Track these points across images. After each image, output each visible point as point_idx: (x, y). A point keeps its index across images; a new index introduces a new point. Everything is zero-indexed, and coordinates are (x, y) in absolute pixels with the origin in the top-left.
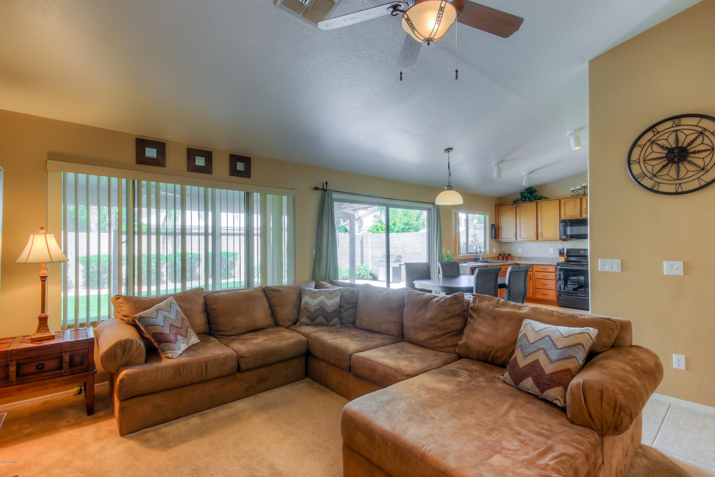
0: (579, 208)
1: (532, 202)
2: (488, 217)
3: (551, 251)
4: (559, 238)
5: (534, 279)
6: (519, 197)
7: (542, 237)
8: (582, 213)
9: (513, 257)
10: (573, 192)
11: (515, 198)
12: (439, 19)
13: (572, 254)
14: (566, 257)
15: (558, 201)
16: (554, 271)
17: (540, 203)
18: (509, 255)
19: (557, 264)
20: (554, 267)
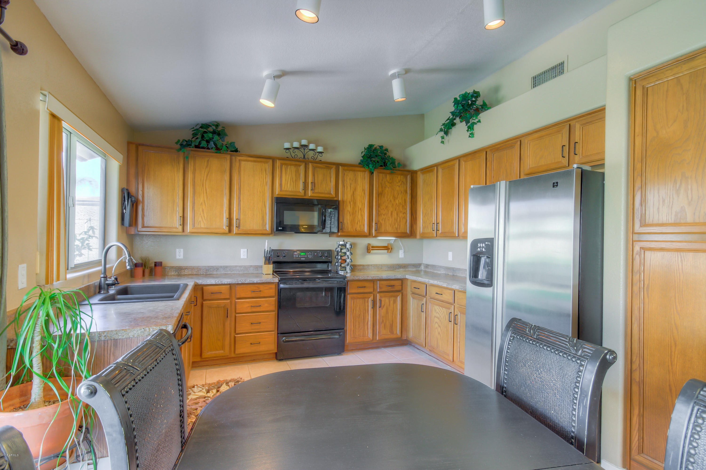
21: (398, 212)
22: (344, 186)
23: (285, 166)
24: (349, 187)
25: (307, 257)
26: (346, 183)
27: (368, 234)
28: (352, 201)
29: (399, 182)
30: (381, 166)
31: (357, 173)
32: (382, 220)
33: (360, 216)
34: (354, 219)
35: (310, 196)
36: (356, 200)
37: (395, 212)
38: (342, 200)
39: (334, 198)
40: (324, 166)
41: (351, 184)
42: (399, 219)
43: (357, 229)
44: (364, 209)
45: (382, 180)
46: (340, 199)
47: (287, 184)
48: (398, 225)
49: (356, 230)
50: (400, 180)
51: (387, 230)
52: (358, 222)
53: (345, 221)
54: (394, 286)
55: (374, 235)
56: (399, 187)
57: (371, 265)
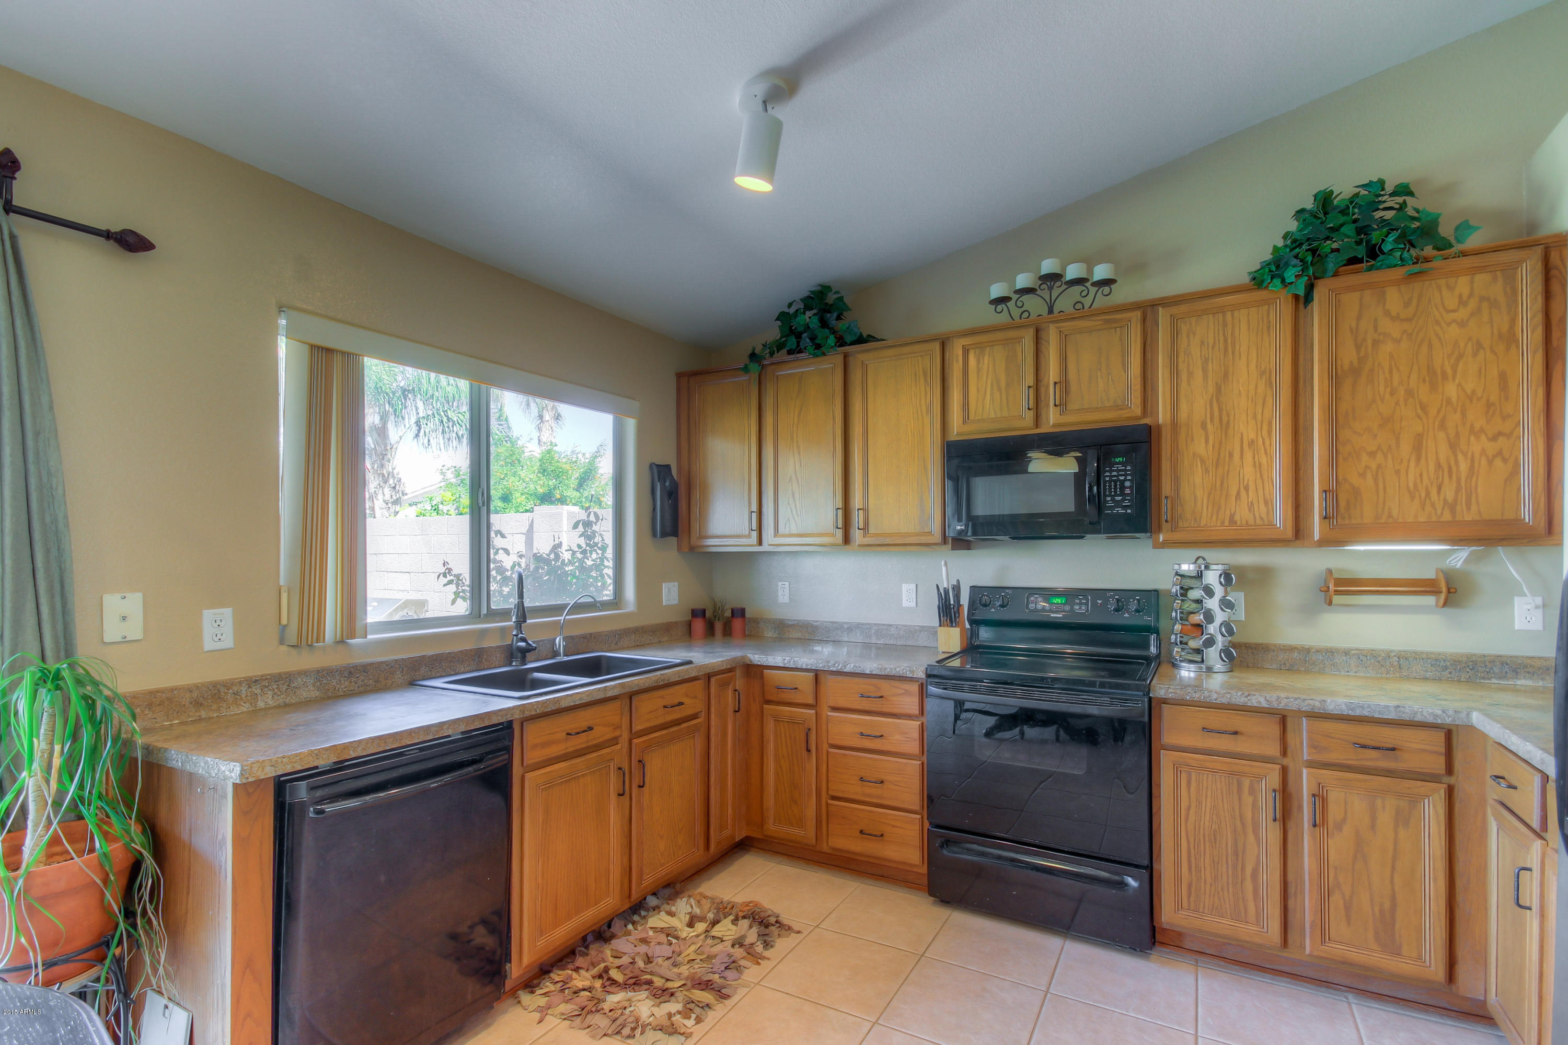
0: (1030, 380)
1: (824, 354)
2: (631, 425)
3: (907, 594)
4: (938, 537)
5: (825, 746)
6: (774, 333)
7: (865, 529)
8: (1042, 404)
9: (756, 621)
10: (999, 308)
11: (757, 344)
13: (993, 613)
14: (968, 626)
15: (937, 346)
16: (915, 710)
17: (861, 357)
18: (739, 613)
19: (929, 676)
20: (915, 688)
21: (1457, 435)
22: (1174, 372)
23: (975, 353)
24: (1199, 374)
25: (1072, 610)
26: (1184, 362)
27: (1290, 533)
28: (1212, 420)
29: (1462, 303)
30: (1353, 261)
31: (1233, 315)
32: (1362, 475)
33: (1249, 472)
34: (1222, 483)
35: (1054, 426)
36: (1228, 415)
37: (1441, 435)
38: (1169, 422)
39: (1139, 418)
40: (1100, 323)
41: (1206, 361)
42: (1464, 466)
43: (1237, 518)
44: (1267, 443)
45: (1359, 318)
46: (1161, 421)
47: (984, 399)
48: (1458, 490)
49: (1232, 521)
50: (1471, 295)
51: (1390, 515)
52: (1243, 493)
53: (1185, 492)
54: (1394, 749)
55: (1317, 537)
56: (1462, 324)
57: (1347, 652)
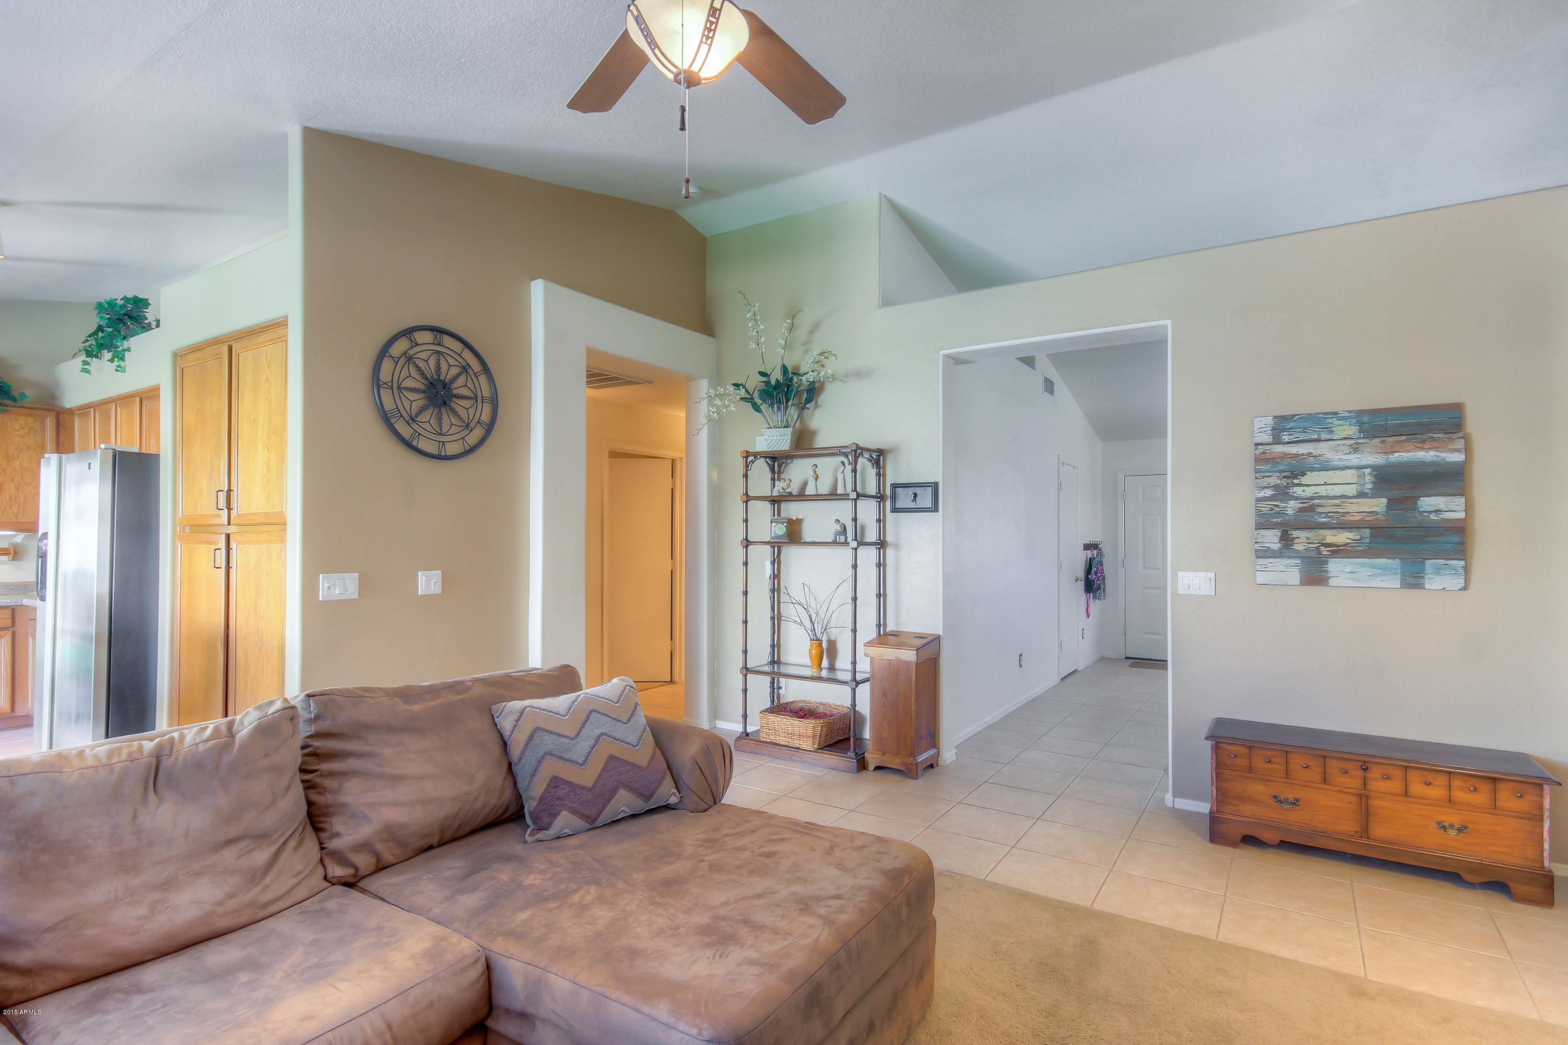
12: (709, 33)
21: (19, 484)
37: (12, 484)
42: (22, 499)
48: (19, 509)
50: (26, 426)
